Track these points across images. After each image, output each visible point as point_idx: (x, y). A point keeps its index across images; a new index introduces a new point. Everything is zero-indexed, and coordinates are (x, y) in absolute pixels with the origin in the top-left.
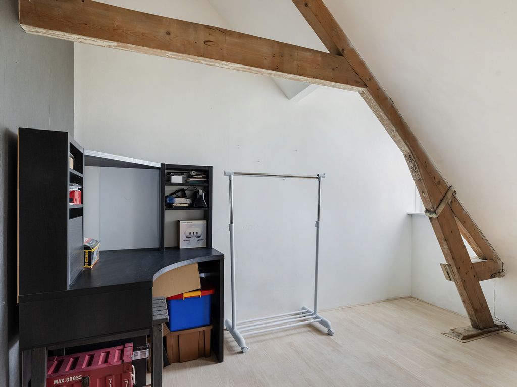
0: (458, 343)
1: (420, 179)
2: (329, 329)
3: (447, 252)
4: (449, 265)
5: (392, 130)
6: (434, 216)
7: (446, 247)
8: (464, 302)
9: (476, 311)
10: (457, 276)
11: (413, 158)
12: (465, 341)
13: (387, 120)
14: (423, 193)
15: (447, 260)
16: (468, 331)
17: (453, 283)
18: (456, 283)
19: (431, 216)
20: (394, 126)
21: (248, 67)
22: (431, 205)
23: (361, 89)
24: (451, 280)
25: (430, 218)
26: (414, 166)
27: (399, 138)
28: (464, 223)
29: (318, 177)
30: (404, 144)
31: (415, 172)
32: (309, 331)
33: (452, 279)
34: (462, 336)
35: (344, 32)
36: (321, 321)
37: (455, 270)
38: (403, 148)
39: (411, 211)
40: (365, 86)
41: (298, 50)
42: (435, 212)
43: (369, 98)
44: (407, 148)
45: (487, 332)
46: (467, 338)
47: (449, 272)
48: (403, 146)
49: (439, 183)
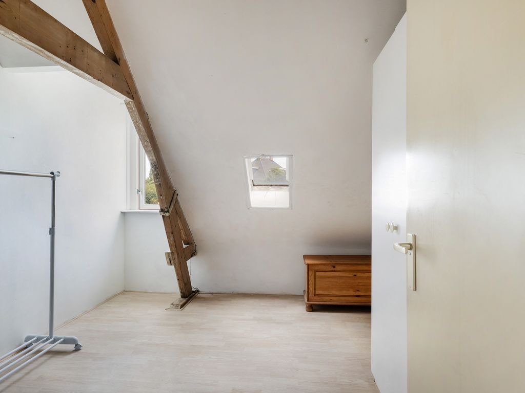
0: (179, 312)
1: (160, 184)
2: (77, 345)
3: (172, 243)
4: (172, 253)
5: (146, 141)
6: (167, 214)
7: (172, 239)
8: (178, 280)
9: (185, 284)
10: (177, 261)
11: (157, 166)
12: (182, 309)
13: (145, 132)
14: (161, 195)
15: (171, 249)
16: (181, 301)
17: (173, 267)
18: (175, 266)
19: (164, 215)
20: (149, 138)
21: (42, 49)
22: (166, 206)
23: (129, 99)
24: (171, 265)
25: (163, 216)
26: (158, 173)
27: (151, 149)
28: (180, 218)
29: (53, 176)
30: (153, 154)
31: (157, 178)
32: (51, 357)
33: (173, 264)
34: (180, 306)
35: (121, 42)
36: (64, 340)
37: (176, 256)
38: (151, 157)
39: (124, 210)
40: (133, 98)
41: (88, 47)
42: (168, 211)
43: (134, 109)
44: (154, 158)
45: (191, 298)
46: (183, 306)
47: (171, 258)
48: (152, 155)
49: (170, 187)
